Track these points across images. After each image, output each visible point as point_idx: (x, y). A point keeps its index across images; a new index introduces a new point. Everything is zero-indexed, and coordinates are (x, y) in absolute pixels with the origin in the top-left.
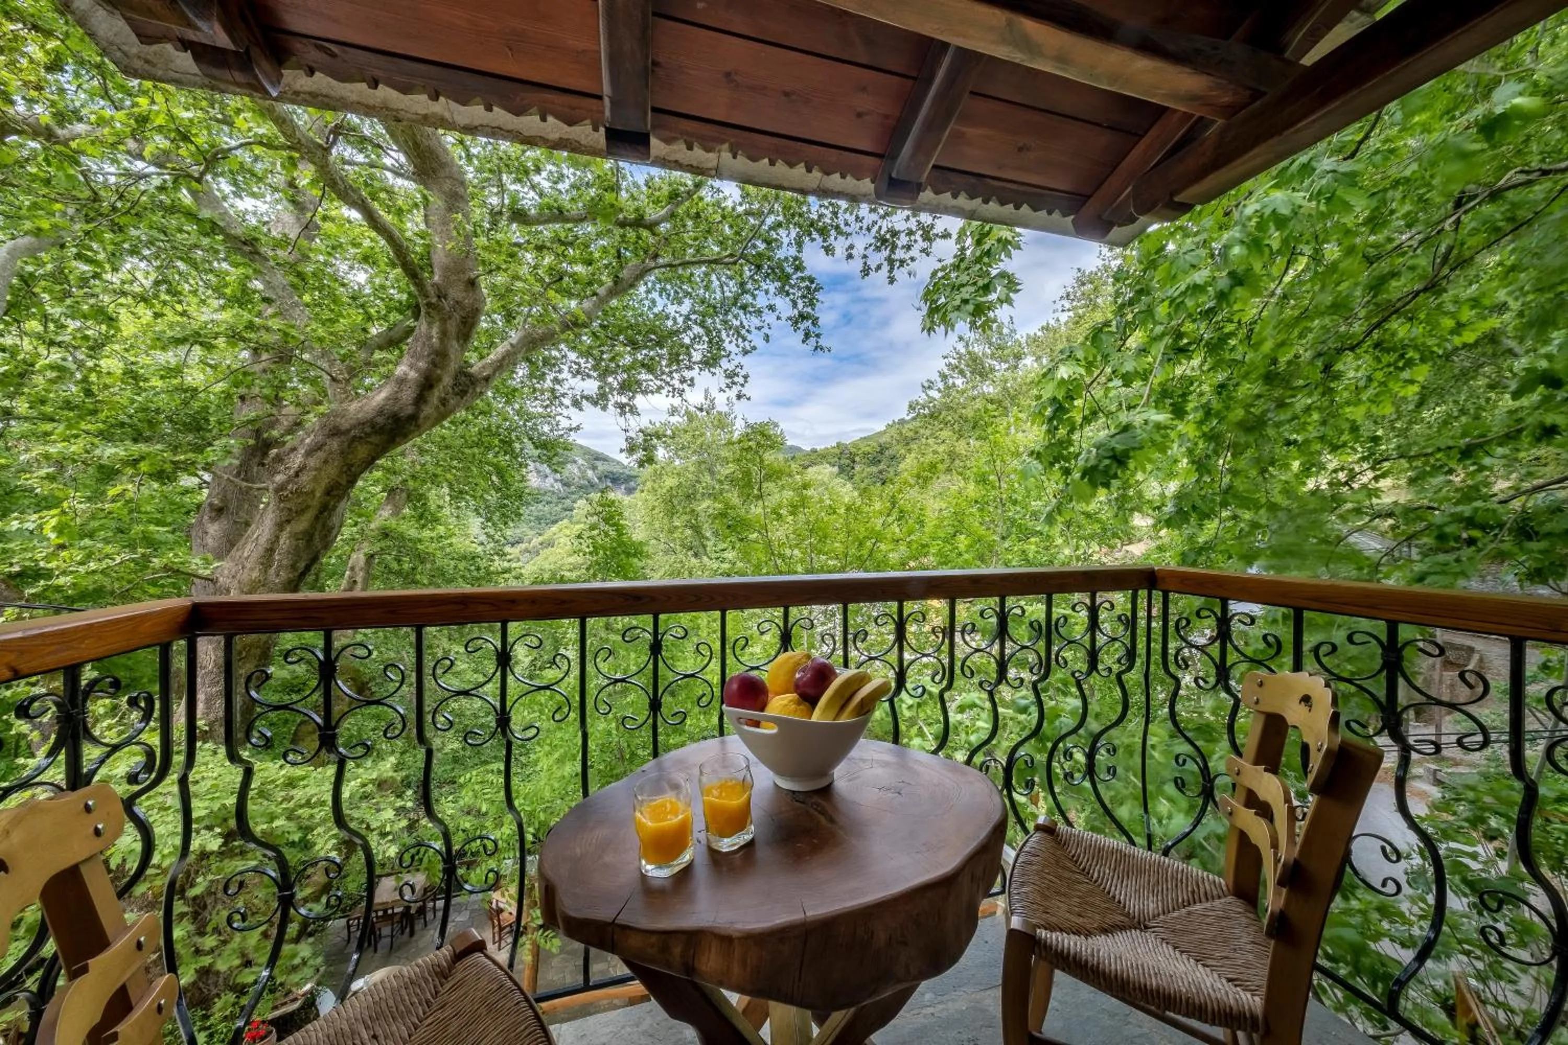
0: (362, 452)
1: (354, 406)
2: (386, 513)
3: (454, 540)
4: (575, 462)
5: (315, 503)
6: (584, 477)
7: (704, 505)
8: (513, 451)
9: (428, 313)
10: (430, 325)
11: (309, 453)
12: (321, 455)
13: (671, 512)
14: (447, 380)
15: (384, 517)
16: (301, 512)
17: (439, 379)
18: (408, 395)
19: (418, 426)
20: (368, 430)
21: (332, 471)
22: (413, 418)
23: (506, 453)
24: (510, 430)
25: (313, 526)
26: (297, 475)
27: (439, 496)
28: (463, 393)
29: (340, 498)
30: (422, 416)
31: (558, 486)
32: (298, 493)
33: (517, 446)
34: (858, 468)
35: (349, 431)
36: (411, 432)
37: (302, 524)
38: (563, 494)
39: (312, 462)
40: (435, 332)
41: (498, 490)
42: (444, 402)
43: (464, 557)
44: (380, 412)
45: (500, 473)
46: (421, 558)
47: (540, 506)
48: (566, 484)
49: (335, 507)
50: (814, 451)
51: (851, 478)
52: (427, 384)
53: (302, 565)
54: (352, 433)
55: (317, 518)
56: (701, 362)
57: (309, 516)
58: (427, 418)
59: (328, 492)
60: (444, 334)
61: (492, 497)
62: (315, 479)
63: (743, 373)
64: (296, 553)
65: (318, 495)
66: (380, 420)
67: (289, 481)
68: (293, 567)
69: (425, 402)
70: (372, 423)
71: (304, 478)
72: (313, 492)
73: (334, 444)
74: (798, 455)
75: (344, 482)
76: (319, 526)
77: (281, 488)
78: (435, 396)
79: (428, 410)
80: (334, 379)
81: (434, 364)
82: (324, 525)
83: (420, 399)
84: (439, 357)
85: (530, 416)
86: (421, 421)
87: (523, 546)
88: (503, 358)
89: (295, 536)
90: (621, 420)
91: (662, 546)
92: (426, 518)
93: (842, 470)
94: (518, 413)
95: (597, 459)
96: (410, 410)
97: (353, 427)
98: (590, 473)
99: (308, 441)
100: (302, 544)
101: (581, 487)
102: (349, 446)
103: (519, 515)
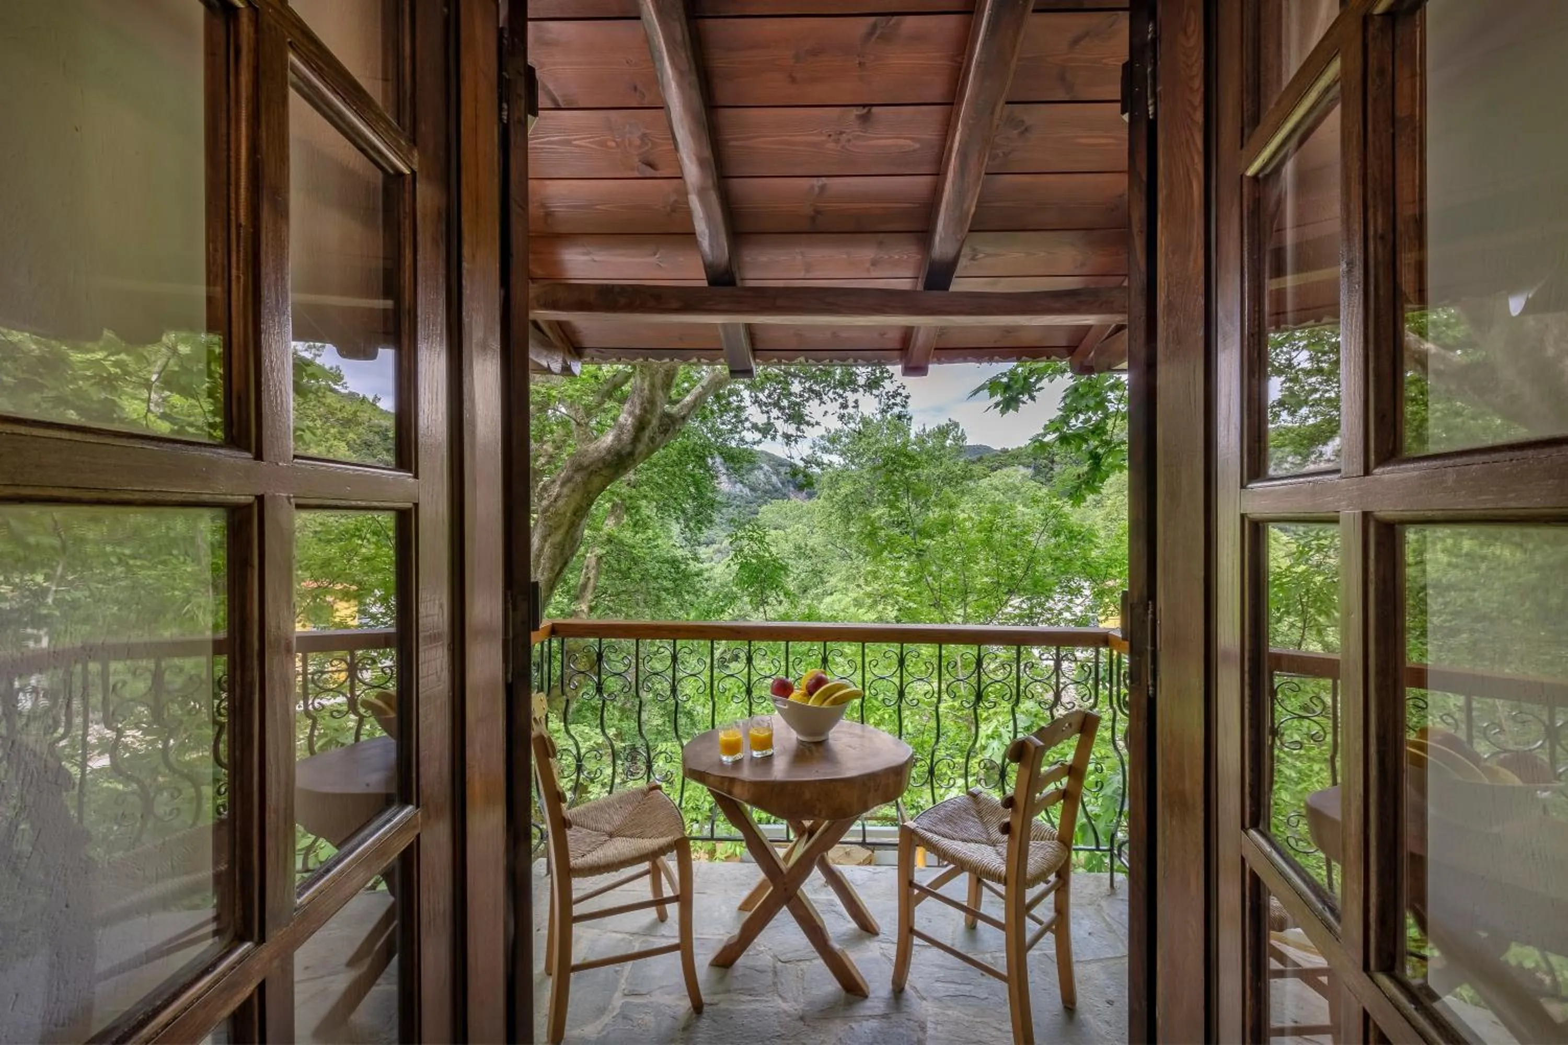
0: (597, 481)
1: (592, 447)
2: (611, 522)
3: (660, 542)
4: (761, 468)
5: (566, 522)
6: (769, 482)
7: (879, 511)
8: (706, 465)
9: (641, 371)
10: (643, 379)
11: (563, 485)
12: (570, 485)
13: (847, 519)
14: (655, 422)
15: (609, 526)
16: (557, 528)
17: (649, 422)
18: (626, 437)
19: (635, 461)
20: (601, 465)
21: (577, 497)
22: (631, 454)
23: (701, 468)
24: (704, 447)
25: (565, 540)
26: (555, 501)
27: (648, 509)
28: (666, 431)
29: (582, 517)
30: (637, 452)
31: (746, 491)
32: (556, 514)
33: (710, 461)
34: (1057, 469)
35: (588, 466)
36: (630, 465)
37: (557, 537)
38: (751, 498)
39: (565, 491)
40: (646, 385)
41: (694, 499)
42: (652, 440)
43: (666, 561)
44: (609, 451)
45: (697, 484)
46: (635, 561)
47: (731, 509)
48: (753, 489)
49: (579, 524)
50: (1005, 451)
51: (1050, 480)
52: (641, 425)
53: (557, 568)
54: (591, 468)
55: (567, 532)
56: (865, 385)
57: (562, 531)
58: (640, 454)
59: (575, 514)
60: (652, 386)
61: (689, 506)
62: (567, 504)
63: (904, 393)
64: (553, 559)
65: (568, 515)
66: (608, 458)
67: (550, 505)
68: (552, 569)
69: (640, 441)
70: (603, 460)
71: (560, 503)
72: (565, 513)
73: (578, 478)
74: (986, 456)
75: (584, 505)
76: (568, 538)
77: (545, 510)
78: (647, 434)
79: (641, 447)
80: (578, 424)
81: (645, 410)
82: (572, 537)
83: (636, 439)
84: (650, 404)
85: (720, 433)
86: (636, 455)
87: (716, 546)
88: (696, 399)
89: (553, 546)
90: (786, 449)
91: (839, 552)
92: (639, 525)
93: (1038, 470)
94: (711, 431)
95: (779, 465)
96: (628, 449)
97: (592, 464)
98: (774, 479)
99: (562, 475)
100: (557, 551)
101: (766, 492)
102: (589, 478)
103: (711, 522)
